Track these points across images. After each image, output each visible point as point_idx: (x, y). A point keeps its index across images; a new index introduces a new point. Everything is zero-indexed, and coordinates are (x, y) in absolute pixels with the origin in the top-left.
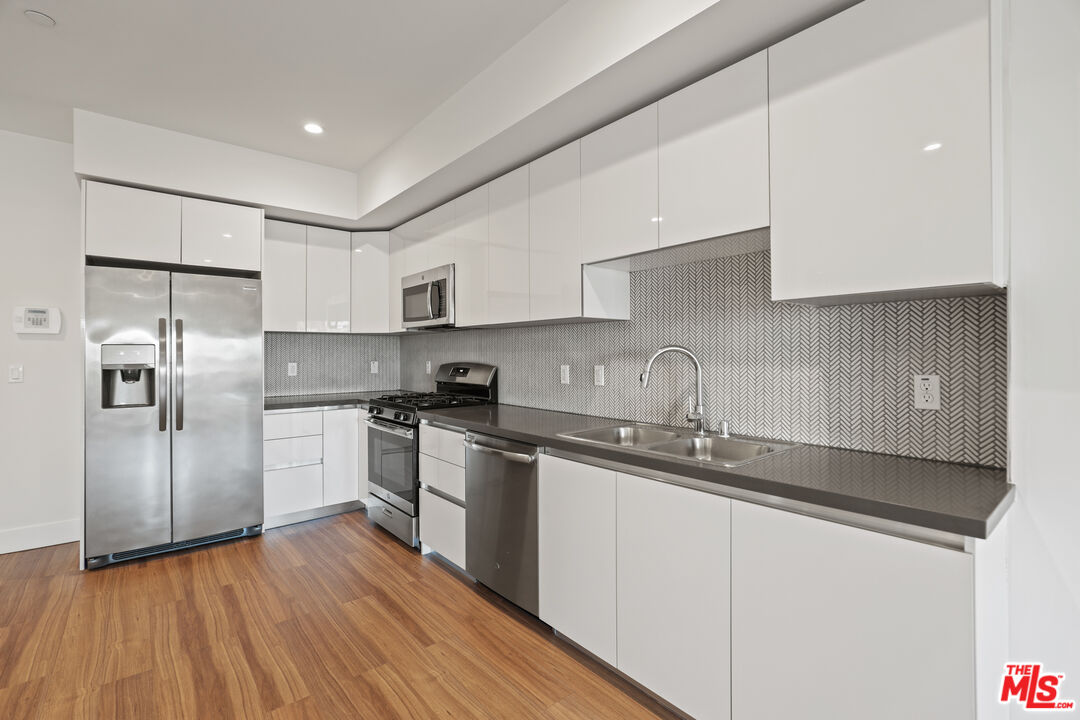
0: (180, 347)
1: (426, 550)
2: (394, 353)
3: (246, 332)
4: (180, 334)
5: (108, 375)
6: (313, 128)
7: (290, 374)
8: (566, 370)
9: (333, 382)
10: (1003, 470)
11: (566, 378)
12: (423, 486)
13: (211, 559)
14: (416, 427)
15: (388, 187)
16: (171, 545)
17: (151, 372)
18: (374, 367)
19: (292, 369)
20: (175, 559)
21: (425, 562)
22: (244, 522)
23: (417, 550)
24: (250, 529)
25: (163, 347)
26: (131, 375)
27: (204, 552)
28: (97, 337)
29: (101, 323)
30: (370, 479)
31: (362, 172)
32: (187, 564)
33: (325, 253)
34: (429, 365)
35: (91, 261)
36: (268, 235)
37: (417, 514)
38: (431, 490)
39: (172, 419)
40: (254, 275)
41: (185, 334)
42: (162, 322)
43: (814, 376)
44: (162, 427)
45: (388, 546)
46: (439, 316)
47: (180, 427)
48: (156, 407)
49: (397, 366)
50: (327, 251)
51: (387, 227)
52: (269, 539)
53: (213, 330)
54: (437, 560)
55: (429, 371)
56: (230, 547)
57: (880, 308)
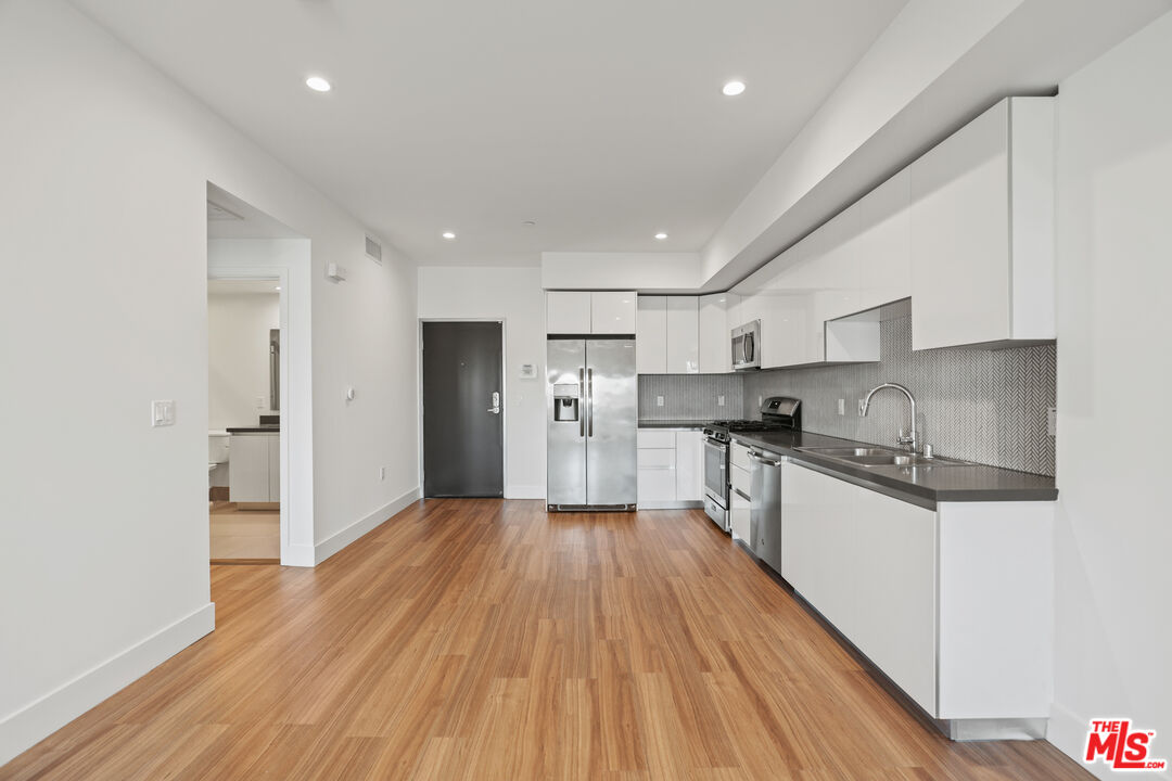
0: (590, 385)
1: (735, 536)
2: (738, 388)
3: (625, 373)
4: (590, 378)
5: (557, 402)
6: (661, 236)
7: (659, 404)
8: (842, 402)
9: (689, 411)
10: (1053, 479)
11: (842, 410)
12: (733, 487)
13: (606, 518)
14: (728, 443)
15: (716, 263)
16: (586, 506)
17: (576, 400)
18: (721, 401)
19: (660, 401)
20: (588, 515)
21: (734, 545)
22: (625, 500)
23: (729, 535)
24: (629, 505)
25: (582, 385)
26: (567, 403)
27: (603, 514)
28: (553, 380)
29: (554, 372)
30: (706, 484)
31: (701, 252)
32: (594, 518)
33: (681, 315)
34: (760, 399)
35: (550, 337)
36: (640, 307)
37: (728, 508)
38: (739, 492)
39: (587, 430)
40: (632, 337)
41: (593, 377)
42: (582, 370)
43: (990, 408)
44: (582, 435)
45: (712, 531)
46: (752, 360)
47: (591, 435)
48: (579, 422)
49: (740, 401)
50: (681, 313)
51: (724, 288)
52: (640, 515)
53: (608, 374)
54: (741, 544)
55: (760, 404)
56: (617, 514)
57: (1030, 350)
